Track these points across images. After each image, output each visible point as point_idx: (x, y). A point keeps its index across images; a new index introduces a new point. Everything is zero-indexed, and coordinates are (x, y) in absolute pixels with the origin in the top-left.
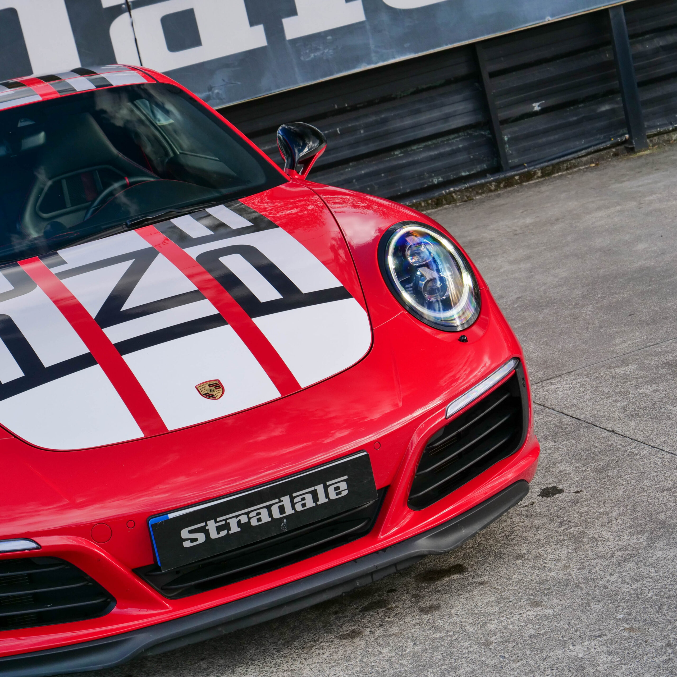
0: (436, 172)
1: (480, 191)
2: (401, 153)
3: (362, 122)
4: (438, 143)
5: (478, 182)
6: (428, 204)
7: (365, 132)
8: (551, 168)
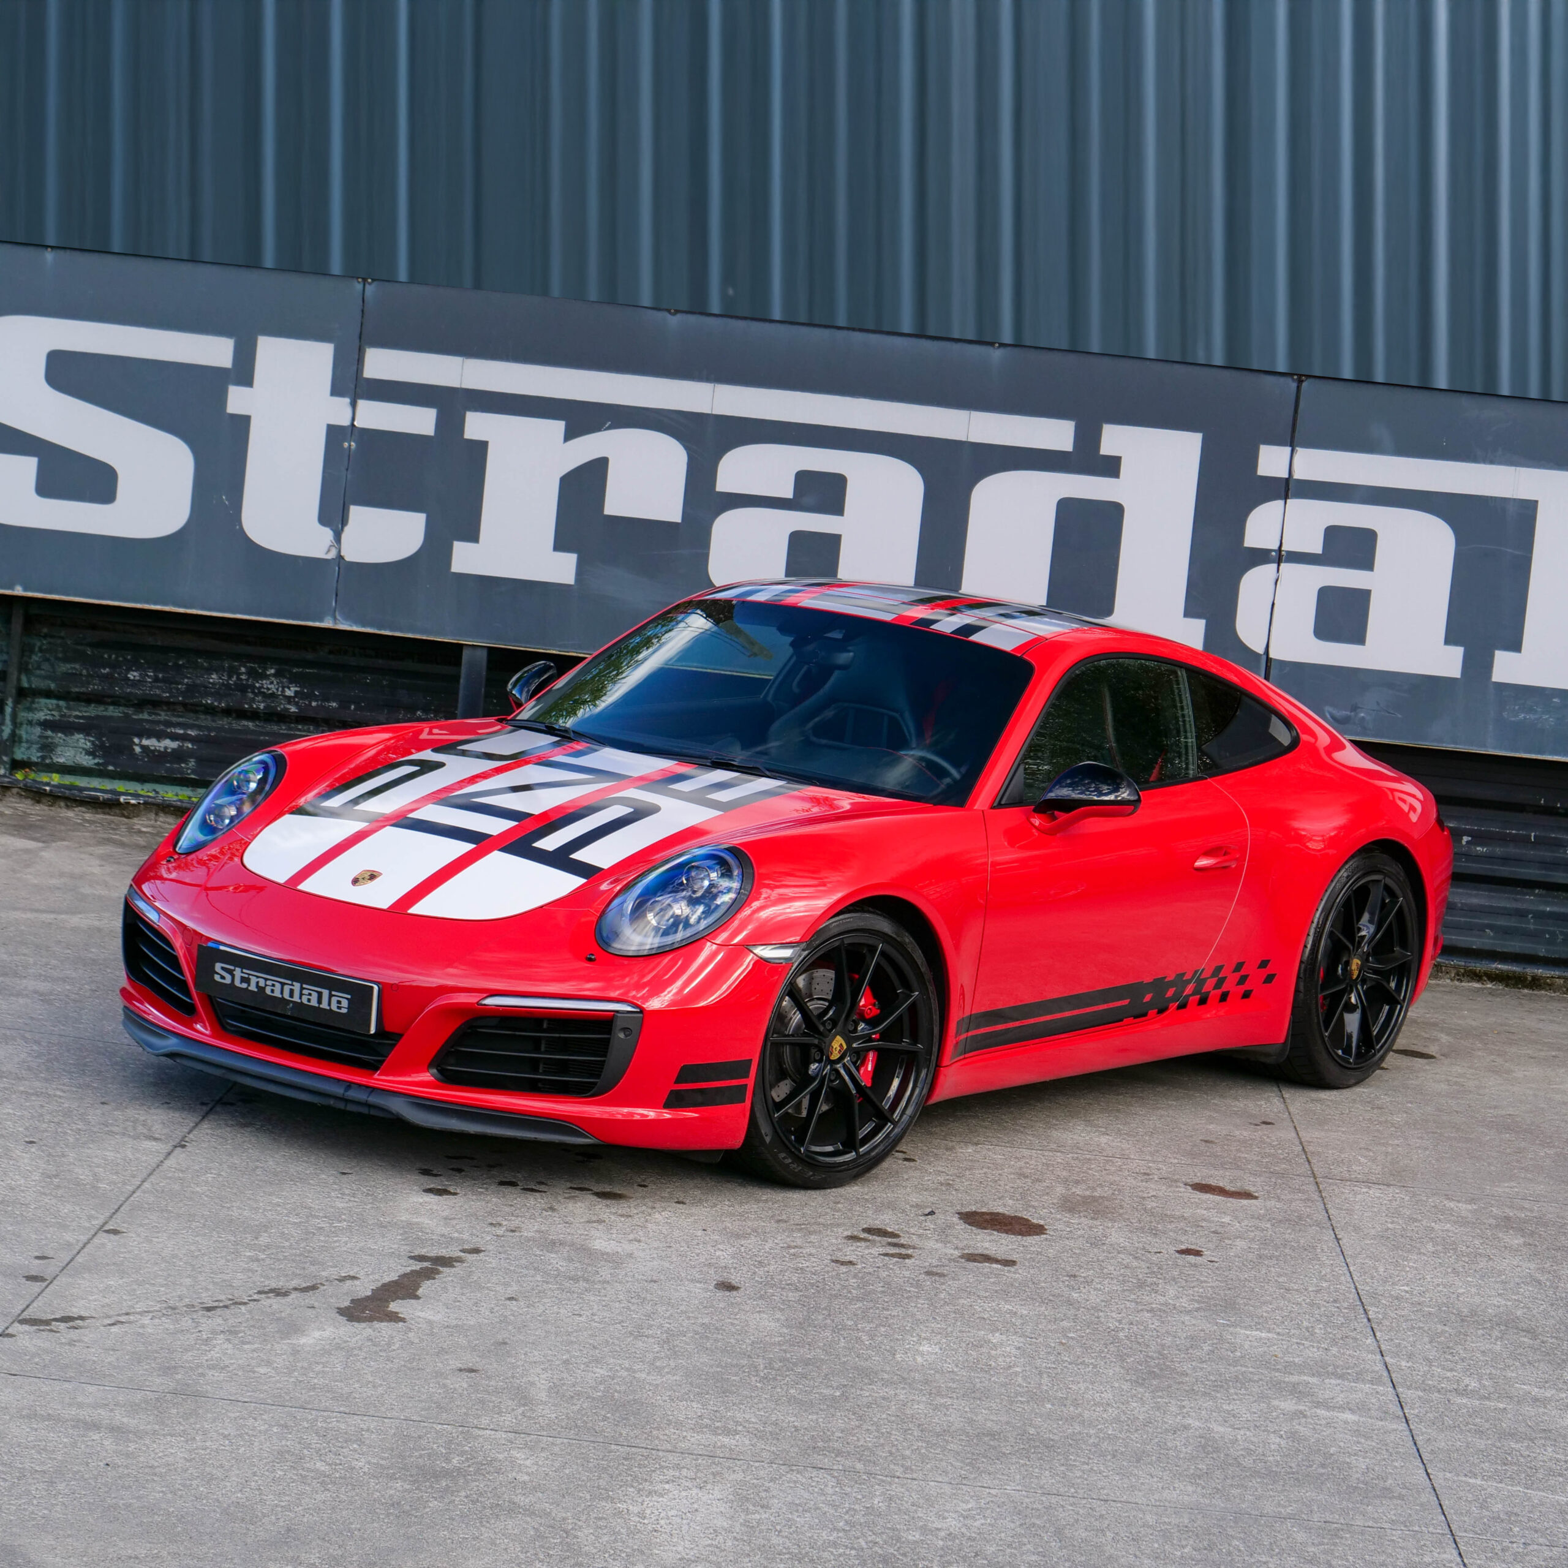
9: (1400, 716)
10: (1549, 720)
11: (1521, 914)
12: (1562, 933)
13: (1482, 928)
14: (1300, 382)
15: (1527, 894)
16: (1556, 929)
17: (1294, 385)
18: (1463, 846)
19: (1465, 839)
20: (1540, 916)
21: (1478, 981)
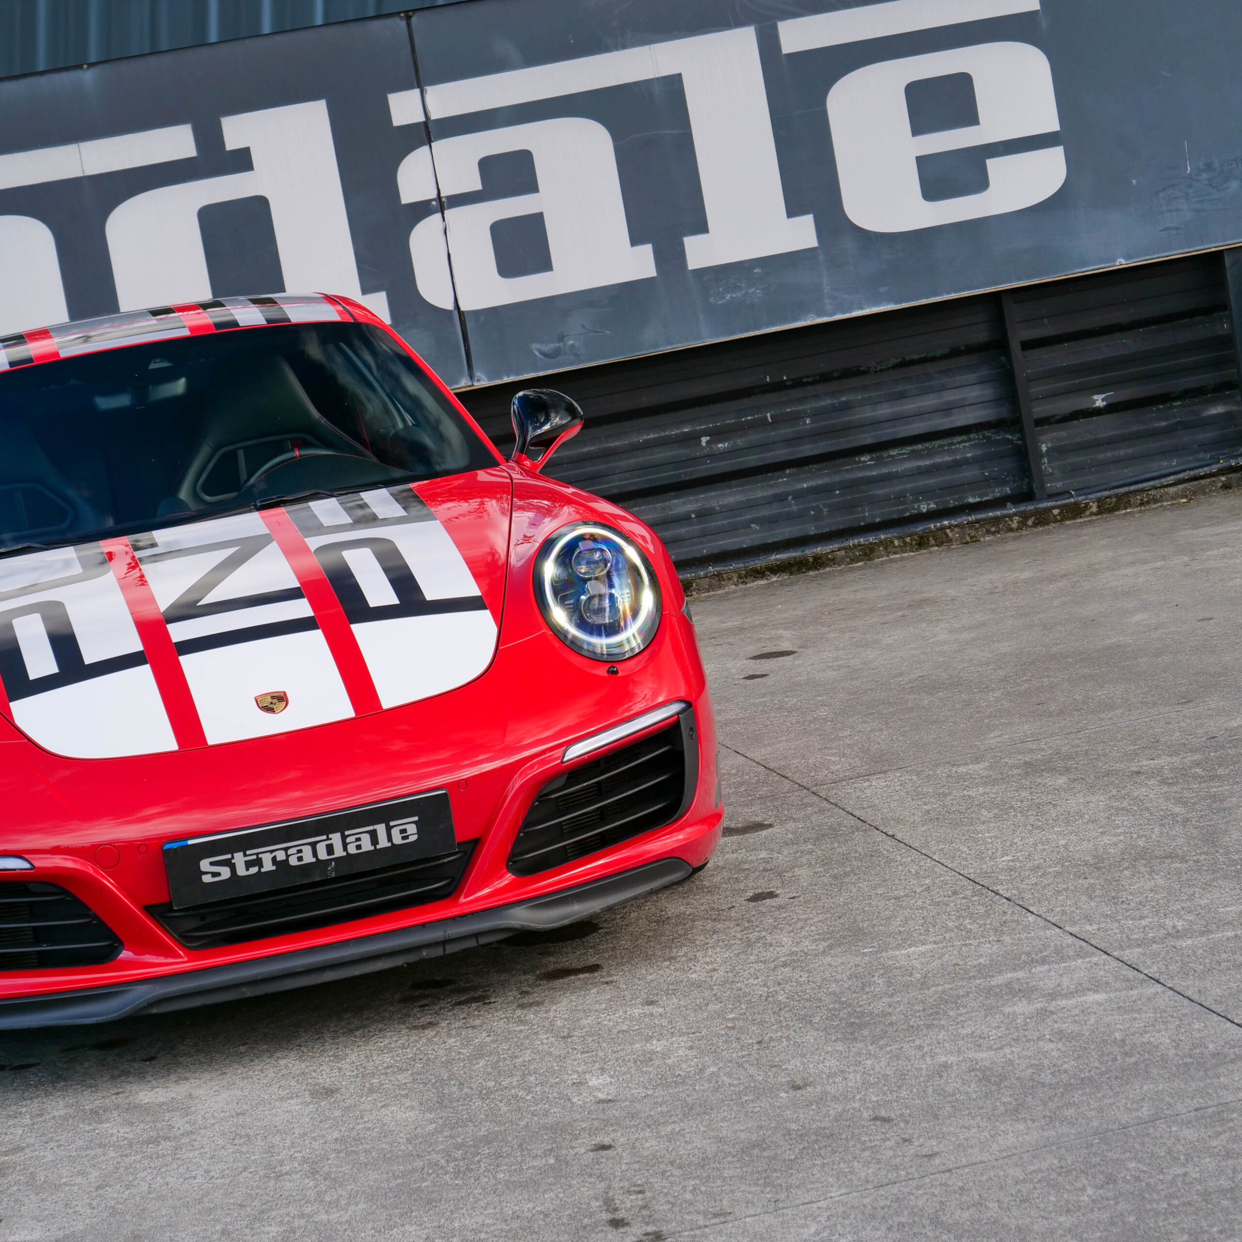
0: (926, 494)
1: (993, 529)
2: (870, 460)
3: (808, 406)
4: (933, 448)
5: (991, 514)
6: (905, 543)
7: (812, 422)
8: (1114, 500)
9: (608, 332)
10: (756, 293)
11: (780, 498)
12: (825, 505)
13: (747, 525)
14: (408, 18)
15: (778, 478)
16: (818, 503)
17: (403, 24)
18: (704, 448)
19: (704, 440)
20: (799, 495)
21: (762, 578)
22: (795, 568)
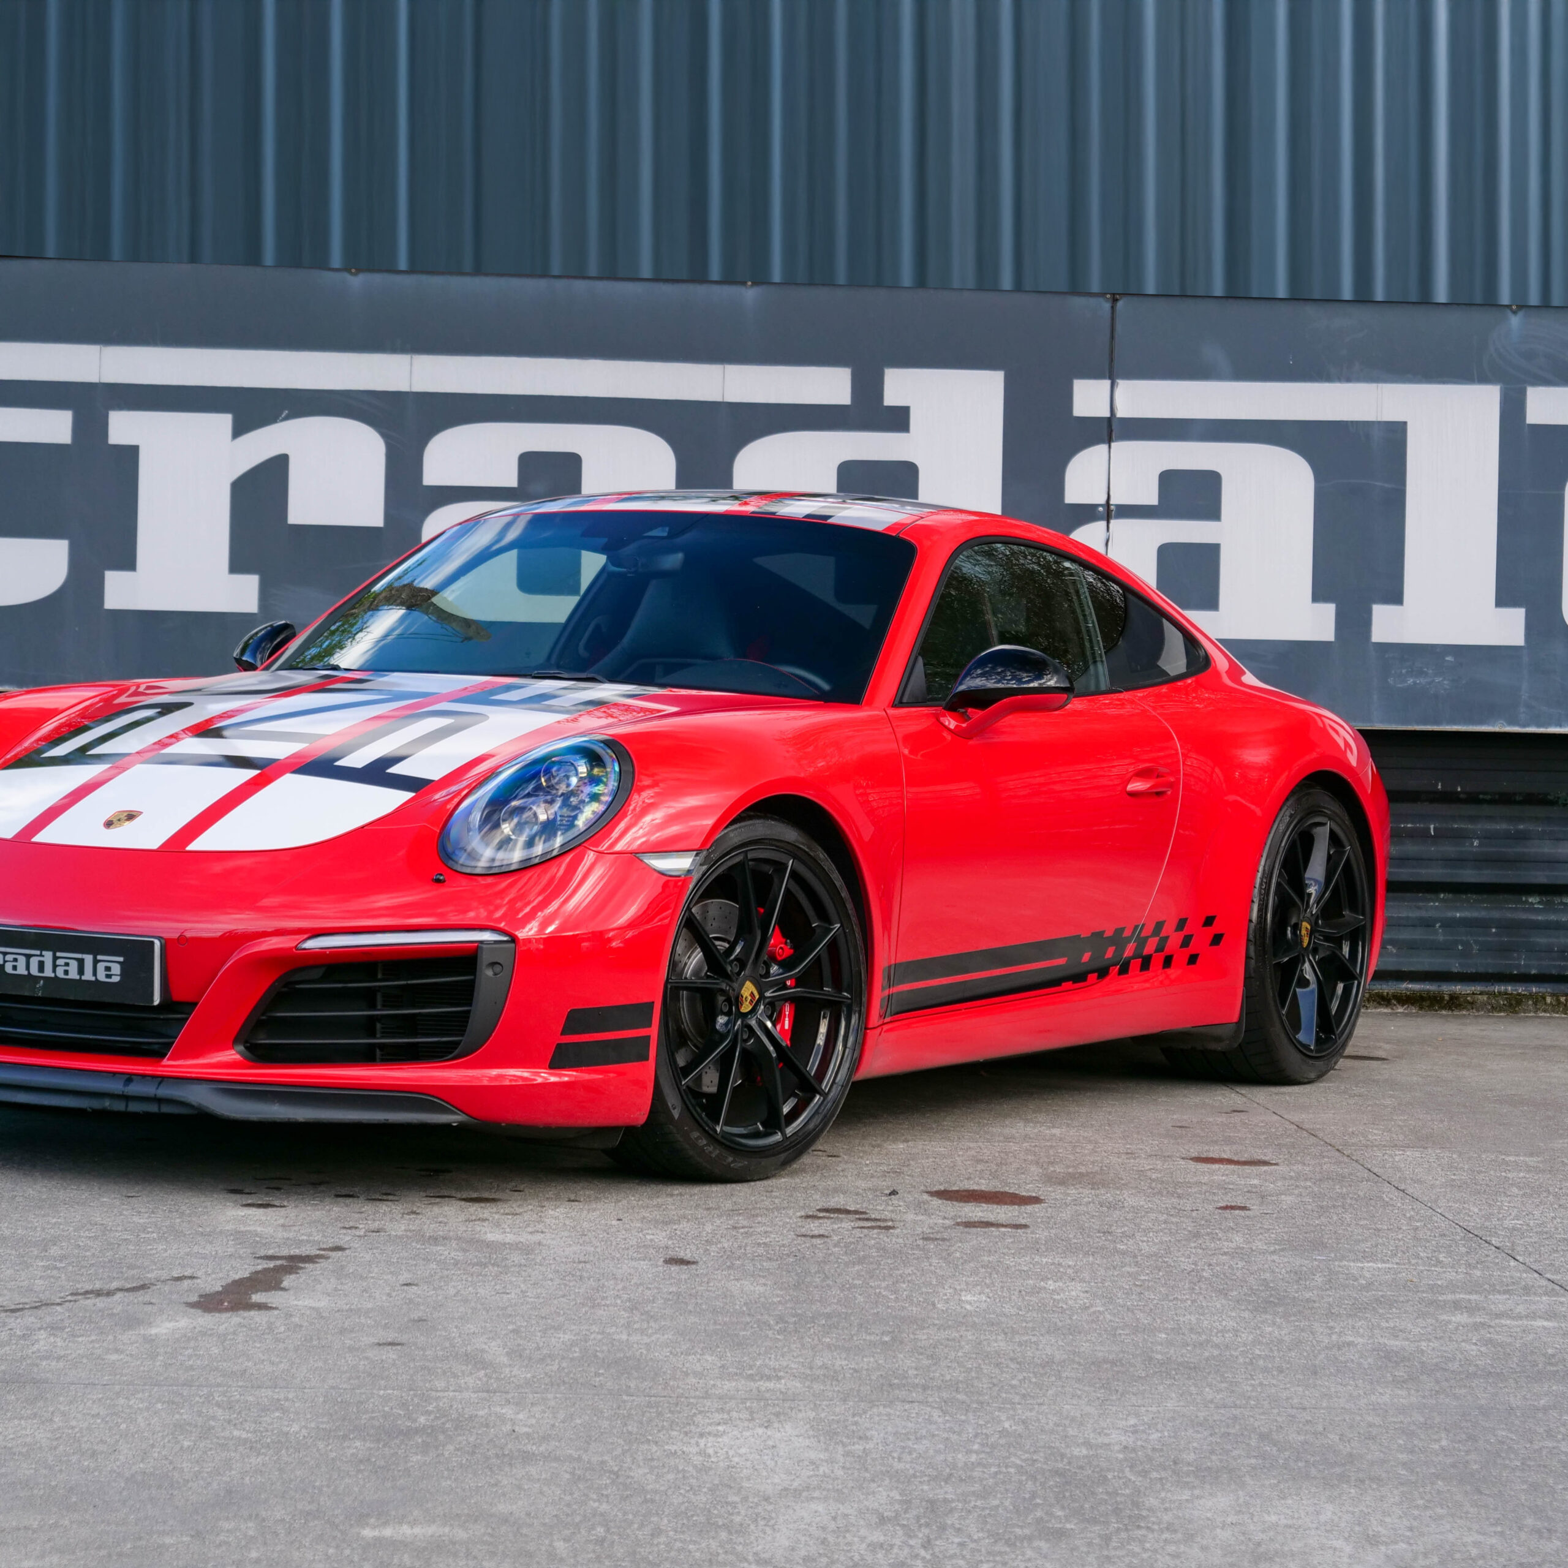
2: (1539, 903)
3: (1480, 827)
6: (1559, 1002)
7: (1480, 845)
10: (1443, 684)
11: (1427, 924)
12: (1476, 942)
14: (1115, 300)
15: (1428, 901)
16: (1469, 938)
17: (1107, 306)
20: (1449, 924)
21: (1387, 1006)
22: (1427, 1003)
